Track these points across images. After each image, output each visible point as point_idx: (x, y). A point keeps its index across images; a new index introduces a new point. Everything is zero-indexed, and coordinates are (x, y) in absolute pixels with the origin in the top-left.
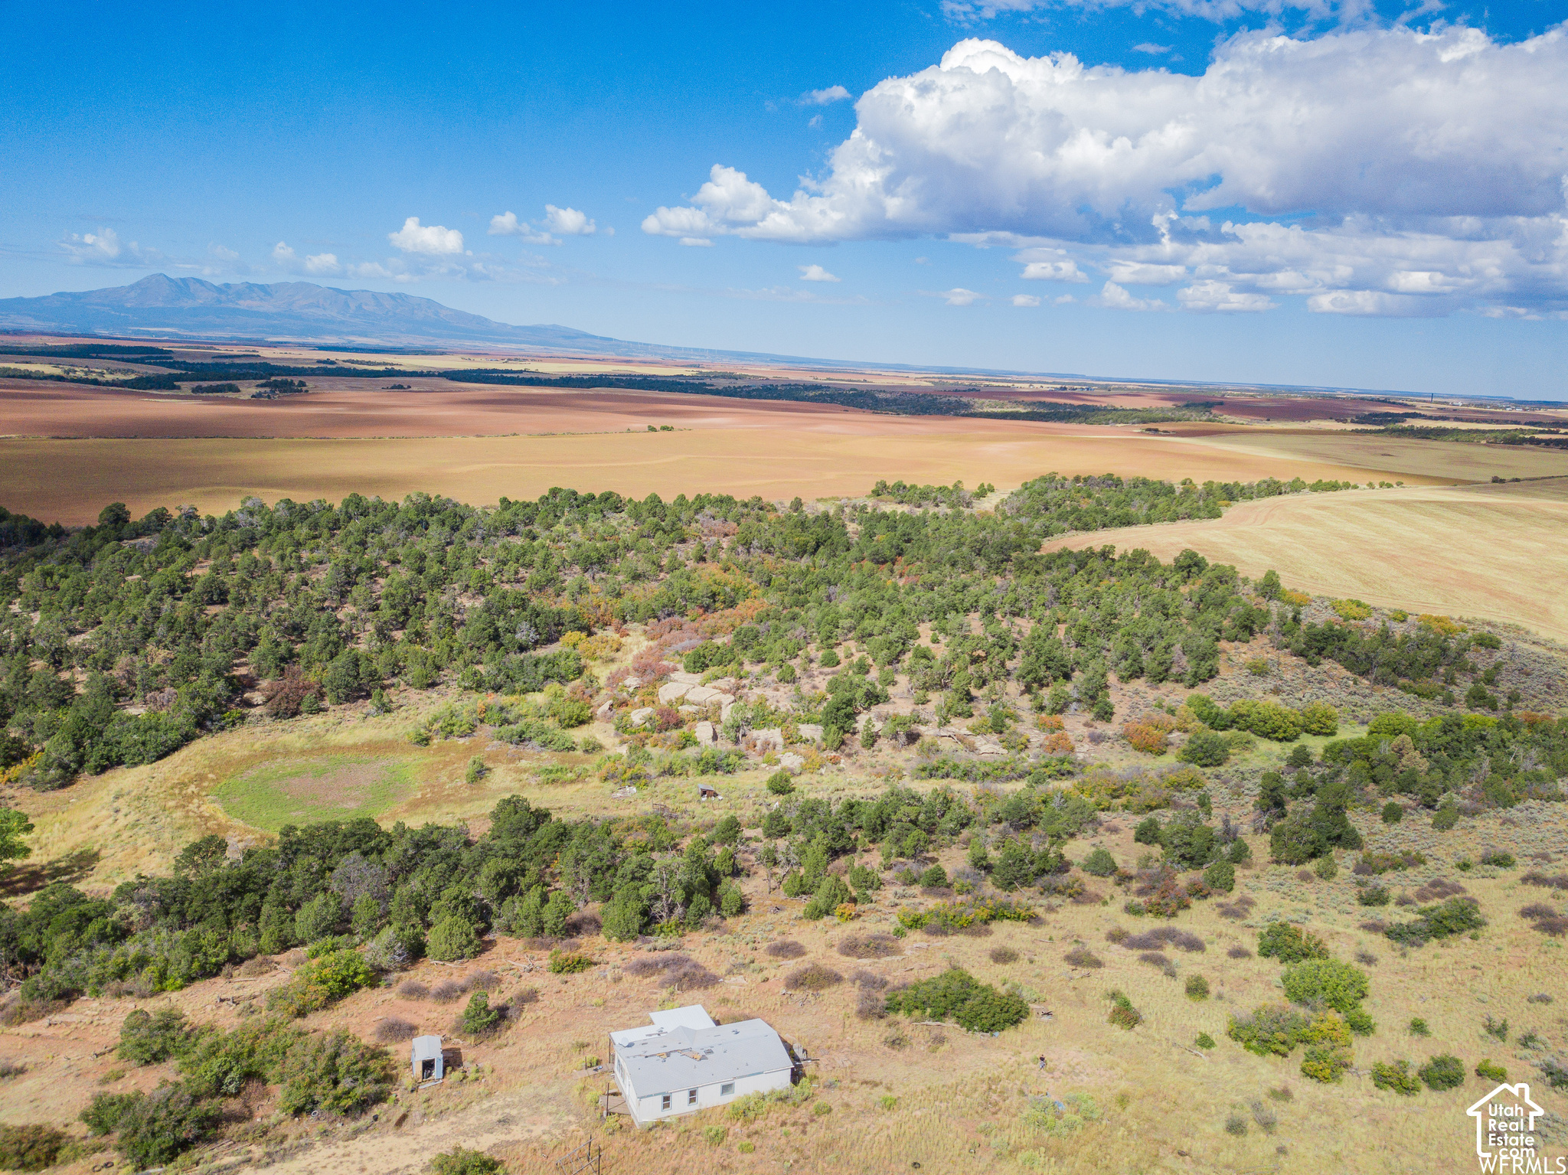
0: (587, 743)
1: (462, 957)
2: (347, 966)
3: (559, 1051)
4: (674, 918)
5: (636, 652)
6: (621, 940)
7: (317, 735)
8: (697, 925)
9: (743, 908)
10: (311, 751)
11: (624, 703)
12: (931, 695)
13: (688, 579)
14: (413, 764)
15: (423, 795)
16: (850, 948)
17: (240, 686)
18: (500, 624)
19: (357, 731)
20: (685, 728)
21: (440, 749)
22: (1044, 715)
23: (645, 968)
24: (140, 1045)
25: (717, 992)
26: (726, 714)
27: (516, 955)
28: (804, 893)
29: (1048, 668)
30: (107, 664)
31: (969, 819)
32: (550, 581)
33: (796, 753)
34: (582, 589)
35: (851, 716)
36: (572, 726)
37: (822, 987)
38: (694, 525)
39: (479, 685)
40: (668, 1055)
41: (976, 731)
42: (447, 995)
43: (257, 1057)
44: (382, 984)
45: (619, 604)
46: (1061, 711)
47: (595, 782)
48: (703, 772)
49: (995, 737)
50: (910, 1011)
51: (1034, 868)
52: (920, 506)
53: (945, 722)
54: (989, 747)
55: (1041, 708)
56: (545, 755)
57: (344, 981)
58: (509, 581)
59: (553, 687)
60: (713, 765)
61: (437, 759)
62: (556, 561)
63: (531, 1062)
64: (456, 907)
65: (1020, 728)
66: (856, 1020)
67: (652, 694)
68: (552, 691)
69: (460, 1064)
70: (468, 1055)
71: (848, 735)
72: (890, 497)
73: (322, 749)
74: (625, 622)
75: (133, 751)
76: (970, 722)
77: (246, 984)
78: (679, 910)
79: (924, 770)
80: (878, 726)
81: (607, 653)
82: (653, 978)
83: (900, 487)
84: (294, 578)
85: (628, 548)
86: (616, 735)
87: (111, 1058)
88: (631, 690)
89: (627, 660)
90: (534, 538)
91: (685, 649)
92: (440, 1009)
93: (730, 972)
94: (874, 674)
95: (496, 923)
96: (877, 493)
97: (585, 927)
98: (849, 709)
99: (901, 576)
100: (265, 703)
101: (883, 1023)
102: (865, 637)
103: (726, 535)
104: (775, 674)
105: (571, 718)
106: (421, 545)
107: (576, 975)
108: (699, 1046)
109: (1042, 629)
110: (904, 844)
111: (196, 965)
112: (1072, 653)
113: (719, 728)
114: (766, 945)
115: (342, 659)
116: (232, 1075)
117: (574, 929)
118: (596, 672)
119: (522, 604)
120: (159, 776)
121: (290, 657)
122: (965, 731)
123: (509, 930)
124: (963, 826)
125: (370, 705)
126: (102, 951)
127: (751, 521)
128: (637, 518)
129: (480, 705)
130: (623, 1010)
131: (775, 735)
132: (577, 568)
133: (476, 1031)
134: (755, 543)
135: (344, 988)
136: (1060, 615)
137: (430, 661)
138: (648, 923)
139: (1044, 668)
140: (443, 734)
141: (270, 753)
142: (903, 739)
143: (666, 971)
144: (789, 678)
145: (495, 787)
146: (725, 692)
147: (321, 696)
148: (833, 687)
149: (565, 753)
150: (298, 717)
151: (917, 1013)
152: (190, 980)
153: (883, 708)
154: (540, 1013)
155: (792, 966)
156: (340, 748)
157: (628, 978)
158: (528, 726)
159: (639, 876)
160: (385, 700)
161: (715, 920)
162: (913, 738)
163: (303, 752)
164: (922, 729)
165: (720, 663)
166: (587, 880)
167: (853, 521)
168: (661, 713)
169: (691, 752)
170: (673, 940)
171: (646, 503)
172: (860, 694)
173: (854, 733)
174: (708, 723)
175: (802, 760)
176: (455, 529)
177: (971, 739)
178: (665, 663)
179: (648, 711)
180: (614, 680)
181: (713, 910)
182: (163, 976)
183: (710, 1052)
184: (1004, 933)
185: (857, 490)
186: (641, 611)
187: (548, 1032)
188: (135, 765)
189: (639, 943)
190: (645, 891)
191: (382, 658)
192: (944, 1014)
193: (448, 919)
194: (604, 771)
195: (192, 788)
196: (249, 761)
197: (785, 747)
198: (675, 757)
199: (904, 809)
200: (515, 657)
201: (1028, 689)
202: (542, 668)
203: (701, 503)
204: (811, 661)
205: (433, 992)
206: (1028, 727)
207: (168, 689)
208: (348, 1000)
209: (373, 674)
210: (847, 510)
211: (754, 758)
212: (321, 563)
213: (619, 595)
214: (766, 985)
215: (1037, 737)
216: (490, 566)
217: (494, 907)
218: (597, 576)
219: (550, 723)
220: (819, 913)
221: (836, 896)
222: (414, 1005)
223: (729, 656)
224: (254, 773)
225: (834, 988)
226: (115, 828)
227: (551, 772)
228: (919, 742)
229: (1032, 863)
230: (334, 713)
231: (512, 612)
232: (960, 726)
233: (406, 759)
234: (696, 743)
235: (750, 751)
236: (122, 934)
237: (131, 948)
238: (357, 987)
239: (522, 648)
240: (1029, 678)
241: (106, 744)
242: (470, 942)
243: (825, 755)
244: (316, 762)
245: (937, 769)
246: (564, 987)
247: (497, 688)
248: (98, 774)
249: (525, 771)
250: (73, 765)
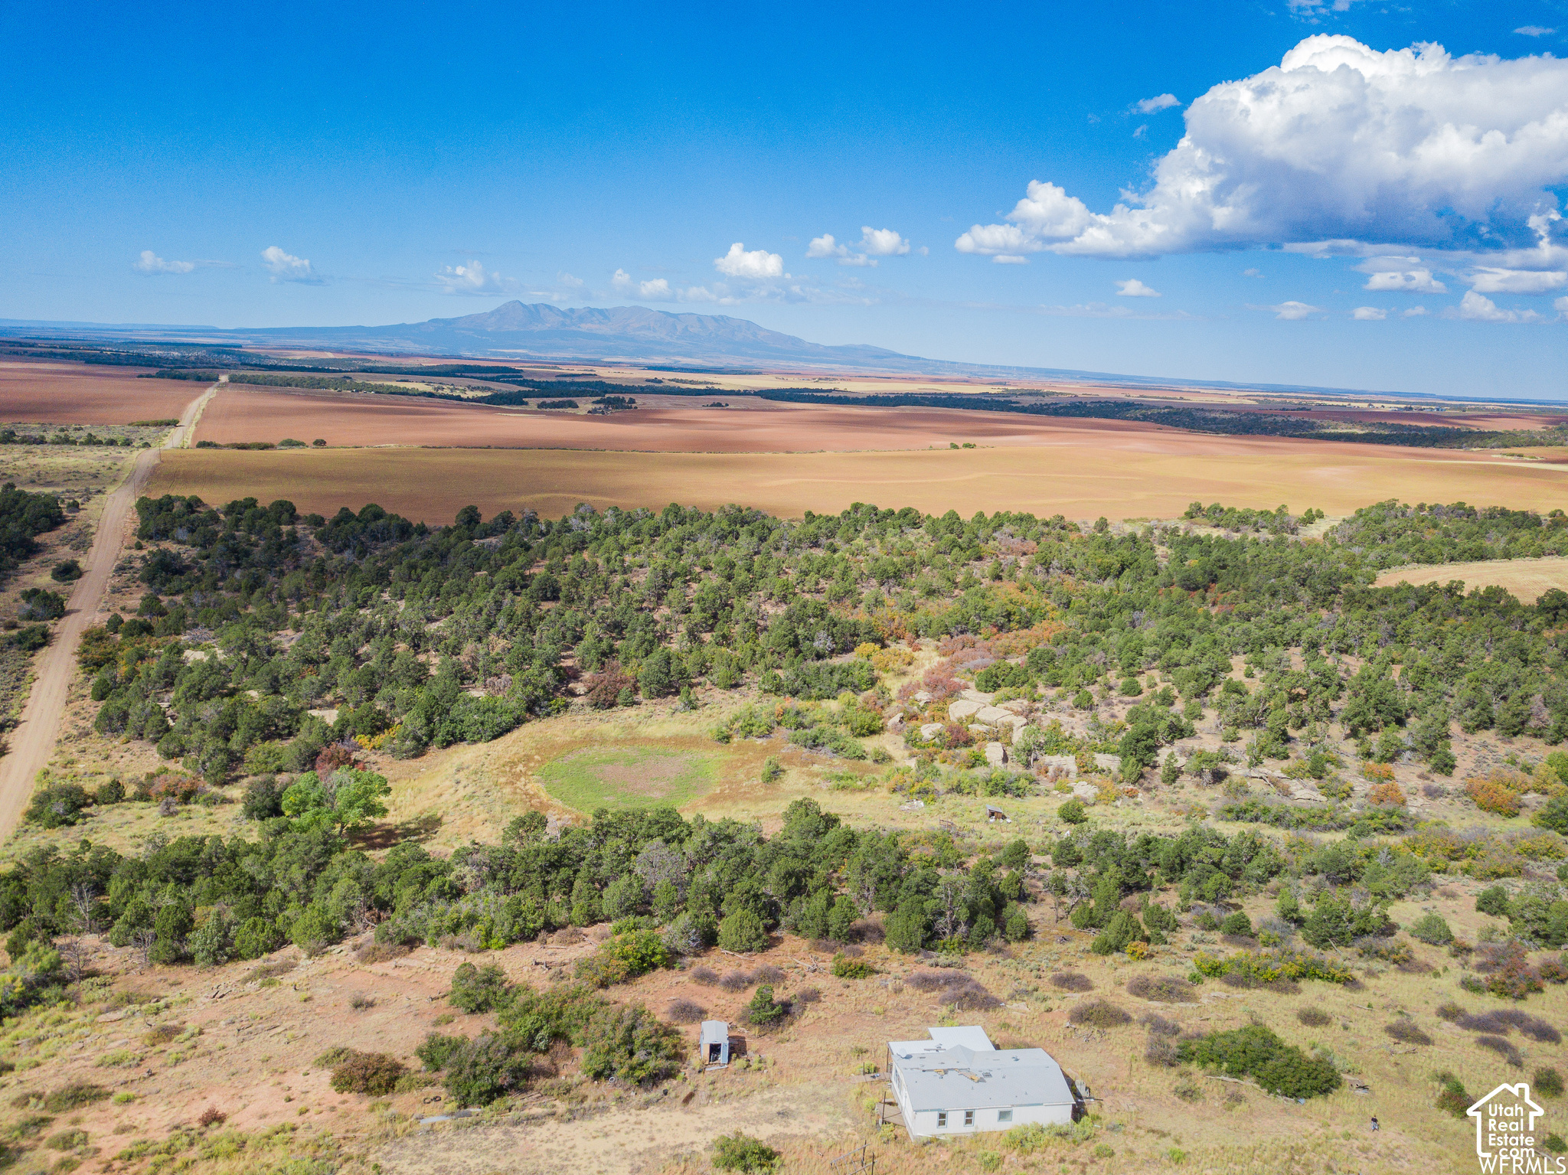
0: (877, 753)
1: (750, 950)
2: (646, 945)
3: (839, 1053)
4: (957, 937)
5: (927, 667)
6: (903, 952)
7: (630, 727)
8: (980, 946)
9: (1028, 934)
10: (624, 741)
11: (914, 717)
12: (1241, 733)
13: (983, 597)
14: (715, 758)
15: (722, 791)
16: (1141, 988)
17: (566, 676)
18: (800, 631)
19: (665, 725)
20: (975, 748)
21: (739, 747)
22: (1371, 762)
23: (926, 983)
24: (468, 995)
25: (1001, 1015)
26: (1017, 736)
27: (801, 954)
28: (1093, 926)
29: (1379, 712)
30: (456, 650)
31: (1279, 867)
32: (848, 593)
33: (1090, 783)
34: (878, 602)
35: (1152, 749)
36: (864, 735)
37: (1109, 1026)
38: (991, 542)
39: (778, 689)
40: (946, 1071)
41: (1291, 774)
42: (736, 984)
43: (564, 1020)
44: (677, 966)
45: (913, 618)
46: (1392, 760)
47: (884, 792)
48: (992, 794)
49: (1313, 782)
50: (1204, 1063)
51: (1353, 927)
52: (1238, 531)
53: (1256, 762)
54: (1305, 793)
55: (1369, 755)
56: (837, 761)
57: (643, 959)
58: (810, 591)
59: (846, 695)
60: (1002, 787)
61: (736, 757)
62: (854, 574)
63: (811, 1060)
64: (747, 901)
65: (1343, 775)
66: (1144, 1065)
67: (941, 710)
68: (846, 699)
69: (744, 1053)
70: (752, 1044)
71: (1147, 769)
72: (1205, 520)
73: (634, 739)
74: (918, 636)
75: (474, 729)
76: (1285, 764)
77: (559, 951)
78: (963, 928)
79: (1230, 811)
80: (1181, 761)
81: (898, 665)
82: (933, 994)
83: (1217, 510)
84: (618, 579)
85: (923, 564)
86: (906, 748)
87: (445, 1002)
88: (922, 704)
89: (918, 674)
90: (835, 551)
91: (976, 667)
92: (729, 997)
93: (1012, 997)
94: (1179, 706)
95: (783, 921)
96: (1190, 516)
97: (869, 934)
98: (1150, 742)
99: (1214, 604)
100: (586, 694)
101: (1174, 1071)
102: (1170, 666)
103: (1024, 554)
104: (1071, 700)
105: (862, 727)
106: (731, 554)
107: (858, 981)
108: (978, 1067)
109: (1374, 669)
110: (1204, 886)
111: (516, 928)
112: (1407, 698)
113: (1010, 751)
114: (1050, 974)
115: (656, 656)
116: (542, 1033)
117: (858, 935)
118: (888, 684)
119: (821, 613)
120: (494, 755)
121: (610, 652)
122: (1278, 773)
123: (795, 929)
124: (1272, 874)
125: (678, 702)
126: (440, 906)
127: (1052, 541)
128: (935, 534)
129: (778, 708)
130: (902, 1022)
131: (1069, 762)
132: (874, 582)
133: (760, 1023)
134: (1055, 563)
135: (642, 965)
136: (1395, 654)
137: (734, 664)
138: (930, 939)
139: (1373, 711)
140: (743, 733)
141: (588, 740)
142: (1208, 777)
143: (947, 988)
144: (1086, 705)
145: (787, 788)
146: (1017, 713)
147: (636, 690)
148: (1133, 717)
149: (855, 761)
150: (614, 709)
151: (1212, 1066)
152: (511, 941)
153: (1188, 743)
154: (822, 1014)
155: (1076, 999)
156: (649, 740)
157: (909, 989)
158: (822, 731)
159: (925, 888)
160: (692, 697)
161: (999, 943)
162: (1219, 776)
163: (617, 741)
164: (1230, 767)
165: (1013, 684)
166: (872, 888)
167: (1162, 543)
168: (951, 730)
169: (979, 772)
170: (955, 958)
171: (944, 520)
172: (1162, 726)
173: (1154, 767)
174: (998, 744)
175: (1096, 790)
176: (763, 539)
177: (1286, 782)
178: (956, 680)
179: (937, 726)
180: (906, 693)
181: (997, 933)
182: (489, 935)
183: (988, 1075)
184: (1312, 993)
185: (1171, 513)
186: (934, 626)
187: (828, 1033)
188: (475, 742)
189: (920, 957)
190: (930, 905)
191: (691, 657)
192: (1243, 1072)
193: (739, 912)
194: (892, 783)
195: (520, 768)
196: (571, 746)
197: (1079, 775)
198: (963, 775)
199: (1206, 849)
200: (813, 664)
201: (1354, 733)
202: (836, 677)
203: (999, 521)
204: (1111, 688)
205: (722, 979)
206: (1353, 774)
207: (505, 676)
208: (645, 978)
209: (682, 673)
210: (1157, 532)
211: (1045, 784)
212: (641, 566)
213: (913, 610)
214: (1048, 1017)
215: (1362, 787)
216: (793, 576)
217: (783, 905)
218: (893, 590)
219: (842, 730)
220: (1107, 949)
221: (1127, 932)
222: (704, 990)
223: (1023, 678)
224: (574, 757)
225: (1122, 1028)
226: (455, 799)
227: (841, 778)
228: (1226, 781)
229: (1350, 921)
230: (646, 707)
231: (812, 620)
232: (1273, 768)
233: (708, 755)
234: (986, 763)
235: (1042, 777)
236: (456, 893)
237: (464, 906)
238: (654, 966)
239: (819, 656)
240: (1356, 721)
241: (452, 721)
242: (759, 936)
243: (1121, 787)
244: (627, 750)
245: (1245, 812)
246: (846, 992)
247: (795, 693)
248: (444, 748)
249: (817, 775)
250: (424, 738)
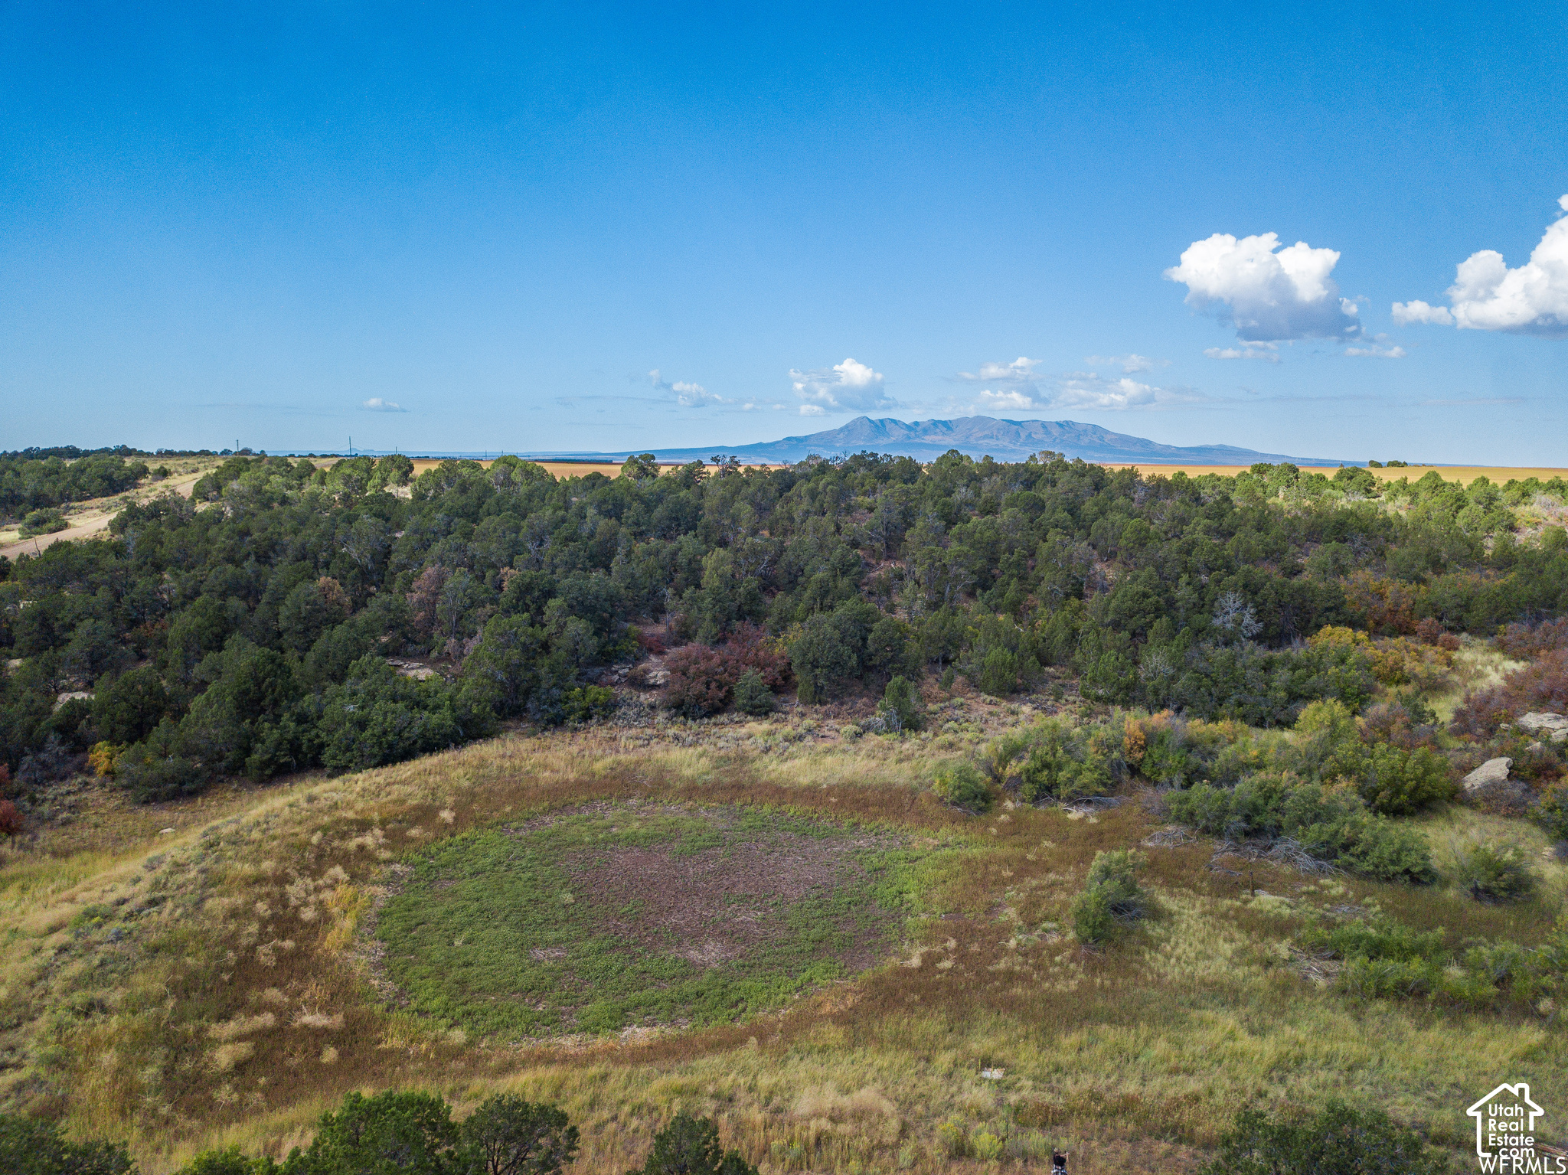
0: (1491, 865)
7: (742, 759)
10: (711, 790)
18: (1183, 591)
19: (829, 760)
21: (1016, 827)
36: (1407, 811)
39: (1130, 695)
45: (1425, 593)
56: (1335, 886)
61: (1004, 850)
68: (1324, 715)
73: (739, 787)
74: (1444, 628)
100: (666, 685)
105: (1394, 789)
115: (838, 612)
125: (874, 711)
129: (1131, 732)
140: (1030, 790)
141: (621, 784)
145: (1174, 973)
147: (786, 683)
149: (1402, 886)
150: (723, 718)
156: (779, 792)
158: (1271, 793)
160: (914, 704)
163: (692, 790)
186: (1480, 607)
188: (339, 771)
200: (1217, 652)
202: (1282, 676)
219: (1335, 793)
230: (801, 715)
231: (1203, 580)
233: (923, 840)
241: (300, 718)
244: (711, 818)
247: (1176, 703)
250: (231, 756)
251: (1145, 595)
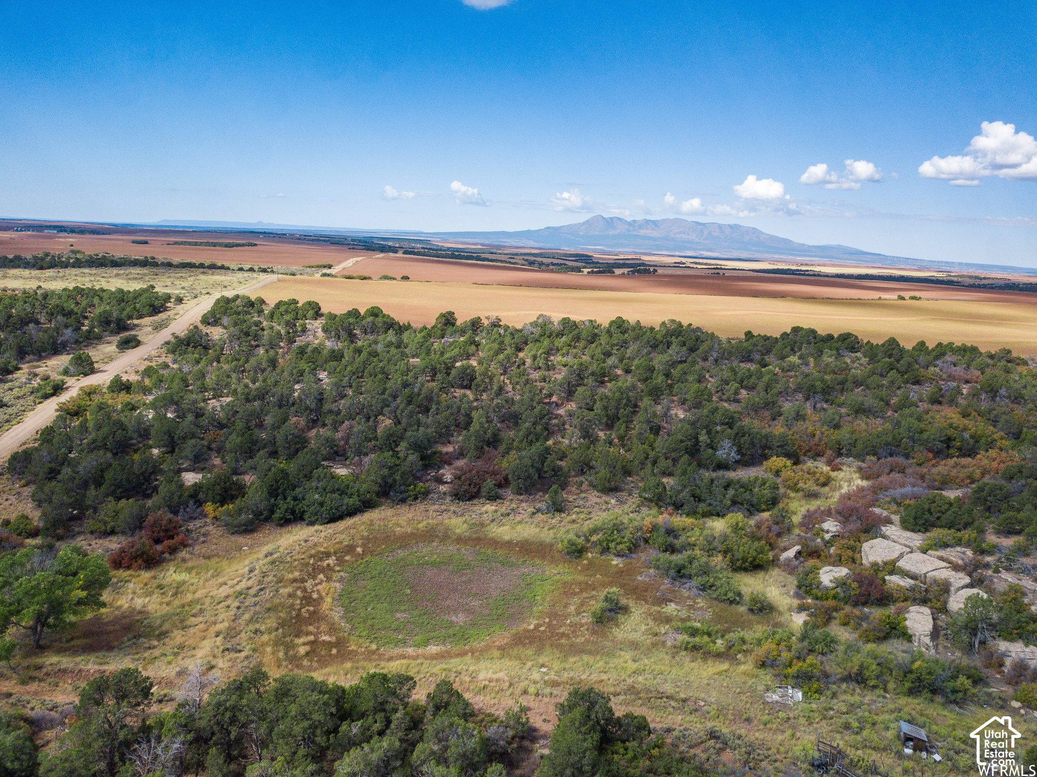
0: (754, 600)
5: (844, 490)
7: (482, 525)
10: (467, 540)
11: (815, 553)
13: (919, 419)
17: (438, 462)
18: (703, 438)
19: (519, 527)
20: (892, 609)
21: (590, 566)
26: (957, 602)
32: (768, 405)
34: (799, 416)
36: (746, 570)
38: (931, 369)
39: (659, 500)
45: (836, 435)
47: (747, 666)
48: (911, 692)
58: (728, 400)
59: (736, 517)
60: (928, 684)
61: (581, 578)
62: (779, 387)
67: (852, 548)
68: (735, 520)
73: (478, 539)
74: (840, 454)
75: (314, 509)
81: (810, 486)
85: (857, 383)
86: (797, 595)
88: (827, 536)
89: (833, 499)
90: (765, 366)
91: (905, 496)
100: (451, 483)
103: (967, 382)
105: (745, 559)
113: (943, 622)
115: (537, 447)
118: (793, 505)
119: (730, 423)
121: (492, 442)
125: (543, 501)
127: (998, 372)
128: (872, 358)
129: (648, 521)
132: (800, 396)
134: (1002, 392)
137: (619, 466)
140: (599, 548)
141: (429, 535)
145: (620, 637)
146: (956, 568)
147: (505, 483)
149: (724, 606)
150: (475, 501)
156: (495, 543)
158: (693, 559)
160: (562, 497)
163: (459, 540)
165: (951, 525)
168: (861, 578)
169: (894, 650)
171: (883, 345)
174: (927, 609)
176: (692, 350)
178: (877, 510)
179: (842, 572)
180: (811, 521)
186: (860, 445)
188: (312, 524)
194: (763, 651)
195: (331, 561)
196: (407, 539)
198: (870, 652)
200: (707, 475)
202: (731, 492)
203: (942, 350)
207: (372, 455)
209: (558, 470)
211: (998, 687)
213: (837, 426)
216: (712, 383)
218: (818, 405)
219: (718, 560)
223: (966, 518)
224: (403, 553)
227: (697, 631)
230: (511, 501)
231: (718, 428)
233: (550, 571)
234: (909, 638)
235: (992, 673)
239: (722, 466)
241: (293, 498)
244: (466, 552)
247: (678, 506)
248: (281, 526)
249: (668, 620)
250: (266, 513)
251: (682, 441)
